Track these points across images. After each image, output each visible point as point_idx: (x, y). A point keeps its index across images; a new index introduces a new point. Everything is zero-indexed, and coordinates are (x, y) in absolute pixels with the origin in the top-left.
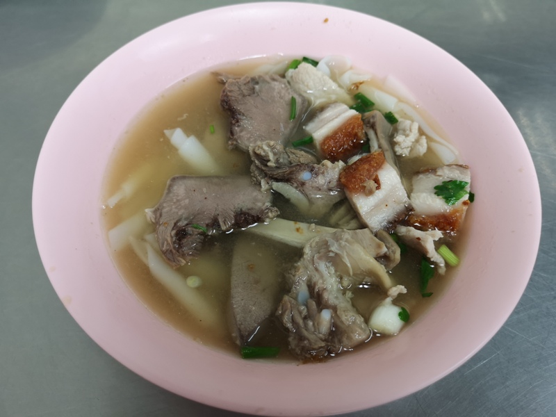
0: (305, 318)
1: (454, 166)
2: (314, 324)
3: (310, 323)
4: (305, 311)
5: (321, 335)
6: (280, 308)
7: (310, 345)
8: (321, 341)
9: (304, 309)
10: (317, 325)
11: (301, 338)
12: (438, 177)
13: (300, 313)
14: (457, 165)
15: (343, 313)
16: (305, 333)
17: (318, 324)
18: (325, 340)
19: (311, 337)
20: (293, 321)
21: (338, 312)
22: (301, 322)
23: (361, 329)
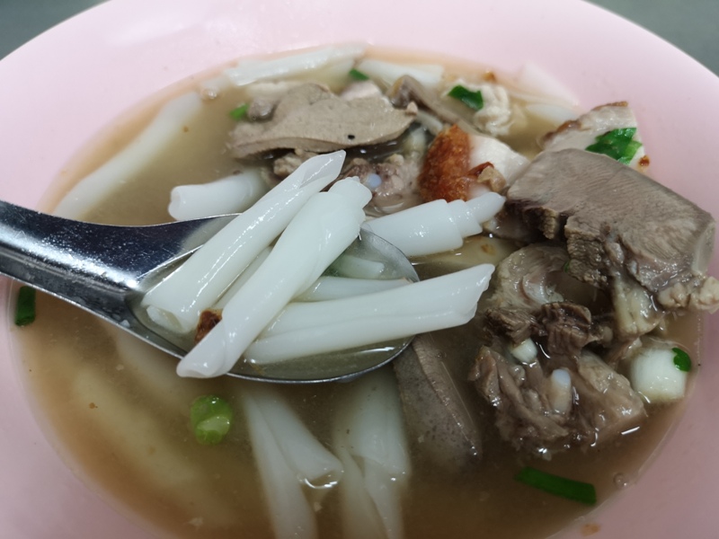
0: (524, 387)
1: (606, 108)
2: (540, 397)
3: (535, 396)
4: (523, 373)
5: (557, 417)
6: (477, 368)
7: (540, 434)
8: (558, 427)
9: (519, 372)
10: (547, 399)
11: (520, 423)
12: (584, 133)
13: (514, 378)
14: (608, 105)
15: (590, 370)
16: (528, 414)
17: (548, 397)
18: (566, 425)
19: (539, 419)
20: (502, 392)
21: (581, 371)
22: (517, 394)
23: (629, 398)
